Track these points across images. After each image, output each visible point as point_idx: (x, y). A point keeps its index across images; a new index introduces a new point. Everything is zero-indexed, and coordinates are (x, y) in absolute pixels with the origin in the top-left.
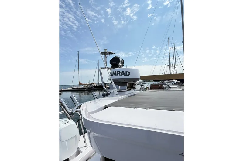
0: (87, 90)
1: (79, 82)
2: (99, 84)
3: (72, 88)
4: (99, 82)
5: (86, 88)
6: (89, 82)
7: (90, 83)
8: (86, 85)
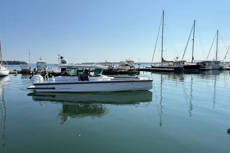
0: (172, 71)
1: (162, 58)
2: (192, 63)
3: (153, 67)
4: (193, 59)
5: (170, 68)
6: (177, 58)
7: (179, 60)
8: (171, 64)
